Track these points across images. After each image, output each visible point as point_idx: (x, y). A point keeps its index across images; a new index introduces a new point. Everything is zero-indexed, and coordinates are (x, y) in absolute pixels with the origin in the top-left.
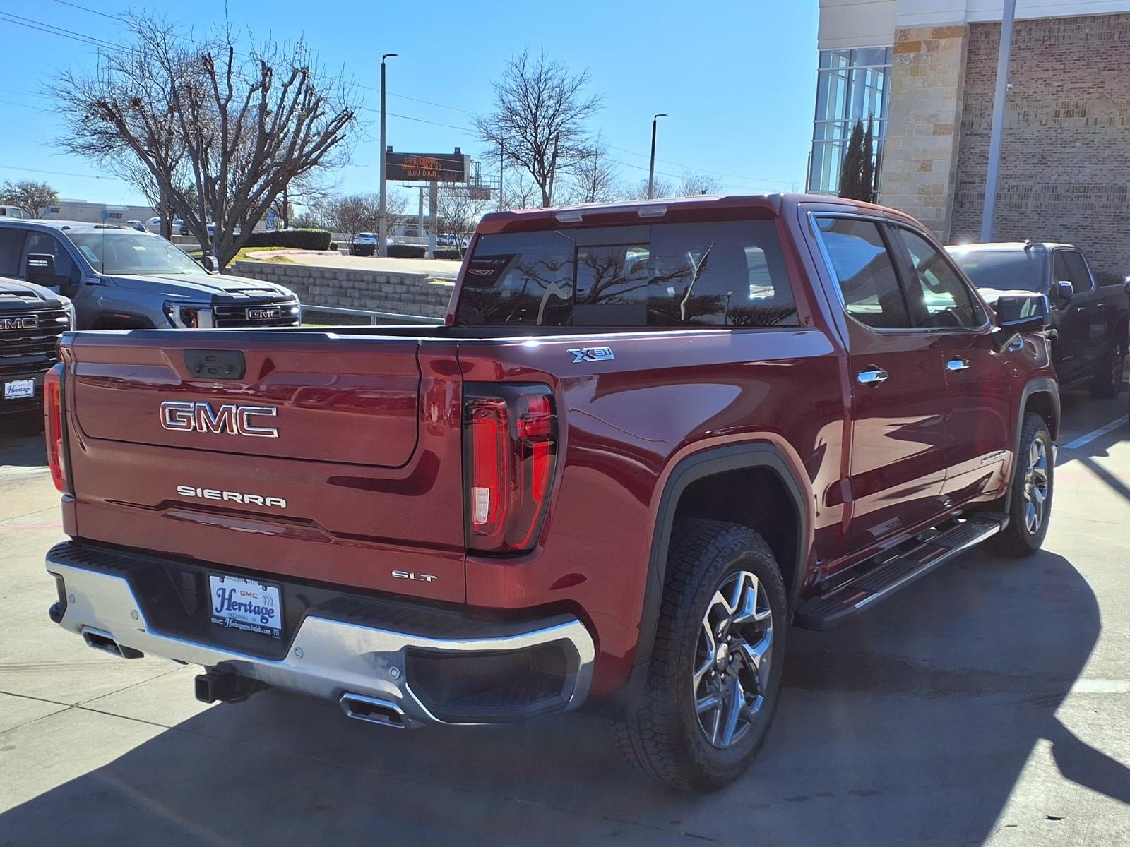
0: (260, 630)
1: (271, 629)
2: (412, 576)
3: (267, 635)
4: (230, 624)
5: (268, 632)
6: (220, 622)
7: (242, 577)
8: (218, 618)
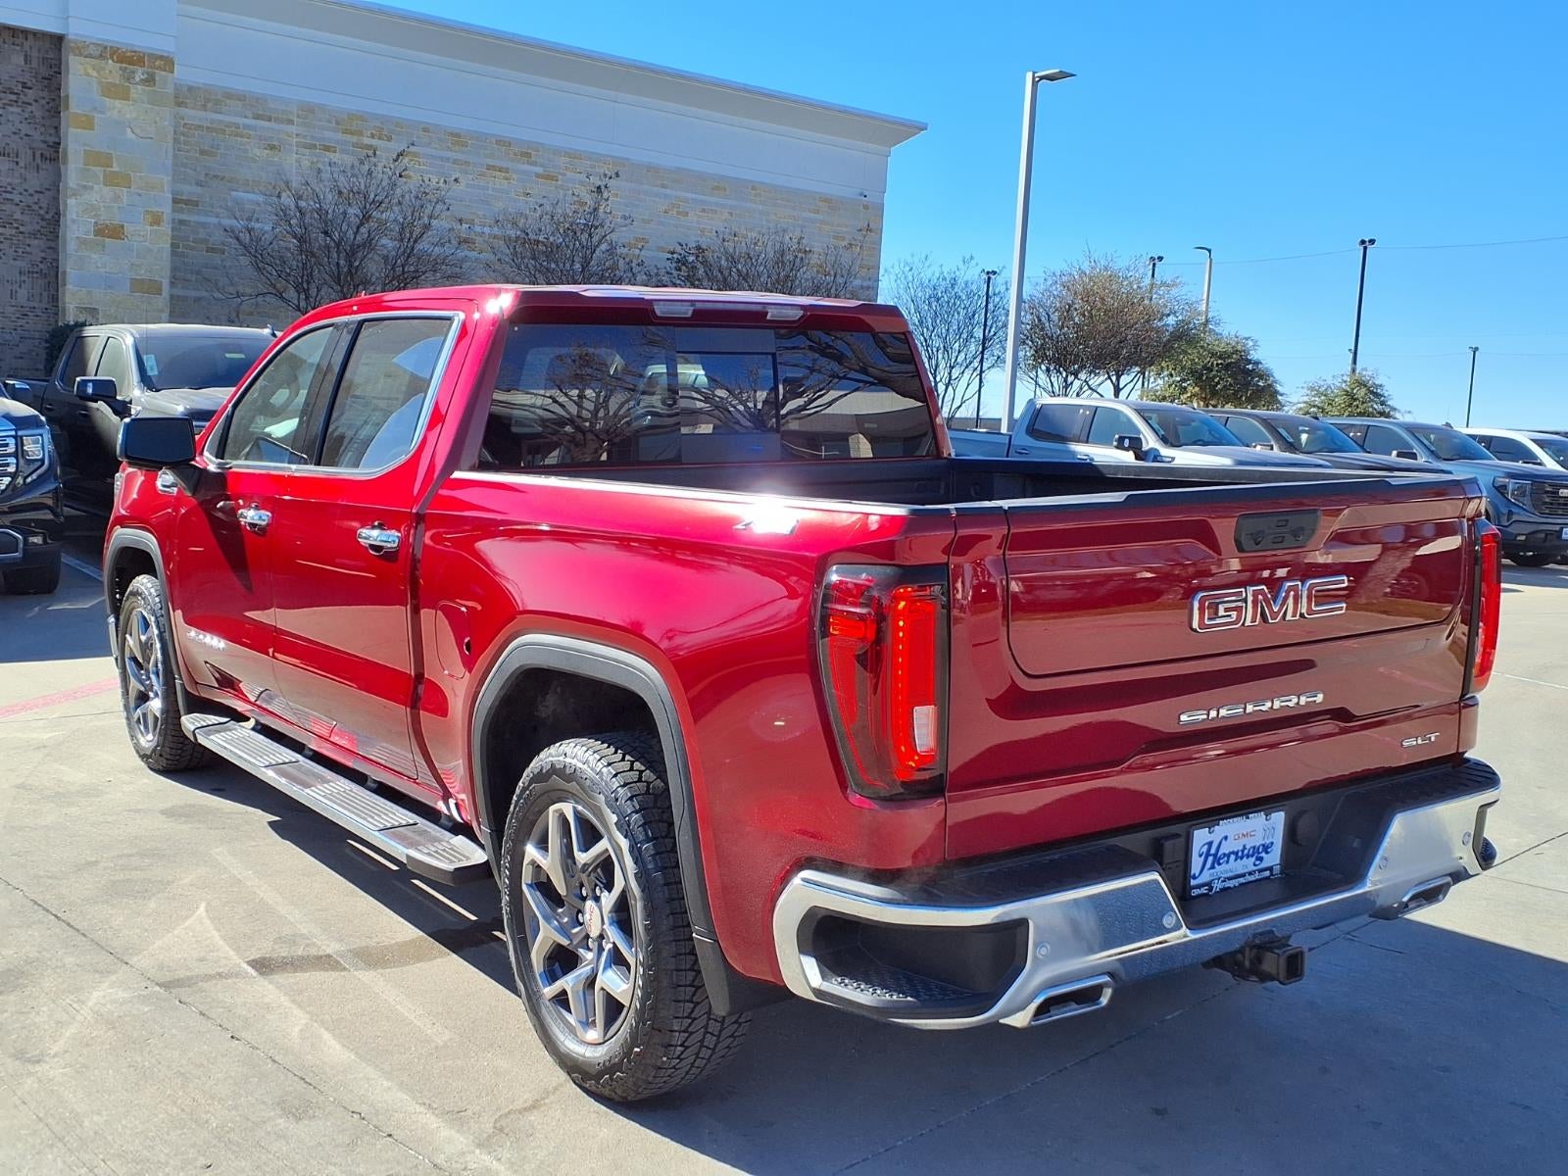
0: (1257, 876)
1: (1270, 869)
2: (1420, 742)
3: (1267, 878)
4: (1218, 886)
5: (1267, 873)
6: (1204, 890)
7: (1242, 815)
8: (1199, 887)
